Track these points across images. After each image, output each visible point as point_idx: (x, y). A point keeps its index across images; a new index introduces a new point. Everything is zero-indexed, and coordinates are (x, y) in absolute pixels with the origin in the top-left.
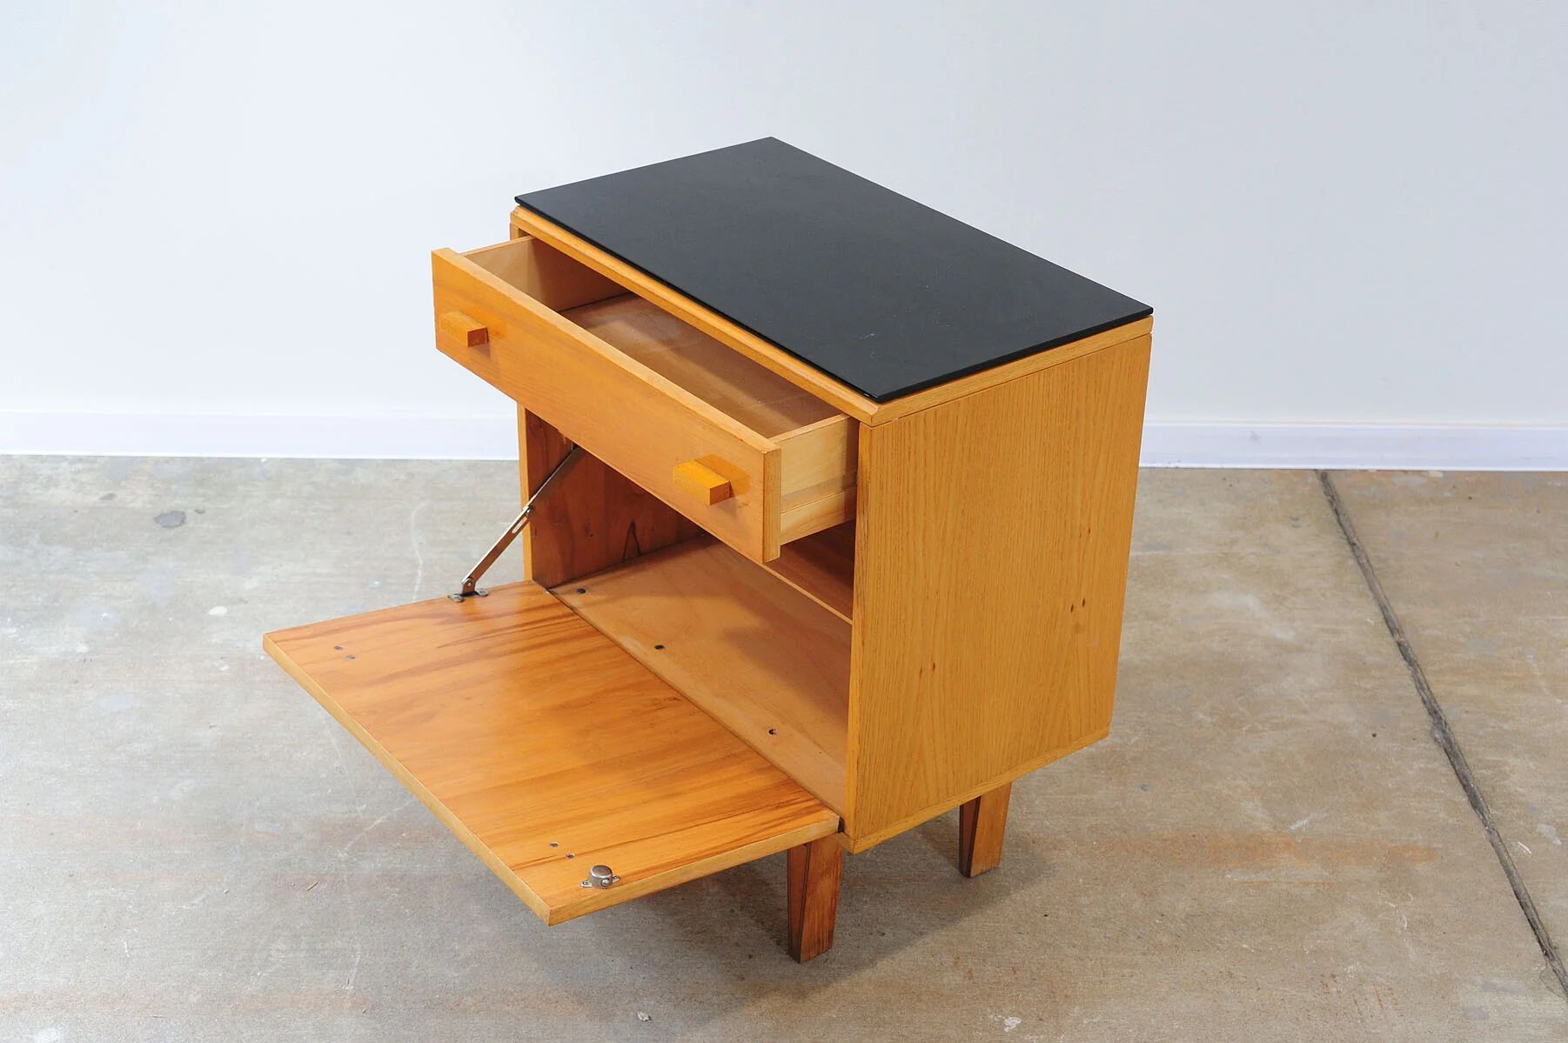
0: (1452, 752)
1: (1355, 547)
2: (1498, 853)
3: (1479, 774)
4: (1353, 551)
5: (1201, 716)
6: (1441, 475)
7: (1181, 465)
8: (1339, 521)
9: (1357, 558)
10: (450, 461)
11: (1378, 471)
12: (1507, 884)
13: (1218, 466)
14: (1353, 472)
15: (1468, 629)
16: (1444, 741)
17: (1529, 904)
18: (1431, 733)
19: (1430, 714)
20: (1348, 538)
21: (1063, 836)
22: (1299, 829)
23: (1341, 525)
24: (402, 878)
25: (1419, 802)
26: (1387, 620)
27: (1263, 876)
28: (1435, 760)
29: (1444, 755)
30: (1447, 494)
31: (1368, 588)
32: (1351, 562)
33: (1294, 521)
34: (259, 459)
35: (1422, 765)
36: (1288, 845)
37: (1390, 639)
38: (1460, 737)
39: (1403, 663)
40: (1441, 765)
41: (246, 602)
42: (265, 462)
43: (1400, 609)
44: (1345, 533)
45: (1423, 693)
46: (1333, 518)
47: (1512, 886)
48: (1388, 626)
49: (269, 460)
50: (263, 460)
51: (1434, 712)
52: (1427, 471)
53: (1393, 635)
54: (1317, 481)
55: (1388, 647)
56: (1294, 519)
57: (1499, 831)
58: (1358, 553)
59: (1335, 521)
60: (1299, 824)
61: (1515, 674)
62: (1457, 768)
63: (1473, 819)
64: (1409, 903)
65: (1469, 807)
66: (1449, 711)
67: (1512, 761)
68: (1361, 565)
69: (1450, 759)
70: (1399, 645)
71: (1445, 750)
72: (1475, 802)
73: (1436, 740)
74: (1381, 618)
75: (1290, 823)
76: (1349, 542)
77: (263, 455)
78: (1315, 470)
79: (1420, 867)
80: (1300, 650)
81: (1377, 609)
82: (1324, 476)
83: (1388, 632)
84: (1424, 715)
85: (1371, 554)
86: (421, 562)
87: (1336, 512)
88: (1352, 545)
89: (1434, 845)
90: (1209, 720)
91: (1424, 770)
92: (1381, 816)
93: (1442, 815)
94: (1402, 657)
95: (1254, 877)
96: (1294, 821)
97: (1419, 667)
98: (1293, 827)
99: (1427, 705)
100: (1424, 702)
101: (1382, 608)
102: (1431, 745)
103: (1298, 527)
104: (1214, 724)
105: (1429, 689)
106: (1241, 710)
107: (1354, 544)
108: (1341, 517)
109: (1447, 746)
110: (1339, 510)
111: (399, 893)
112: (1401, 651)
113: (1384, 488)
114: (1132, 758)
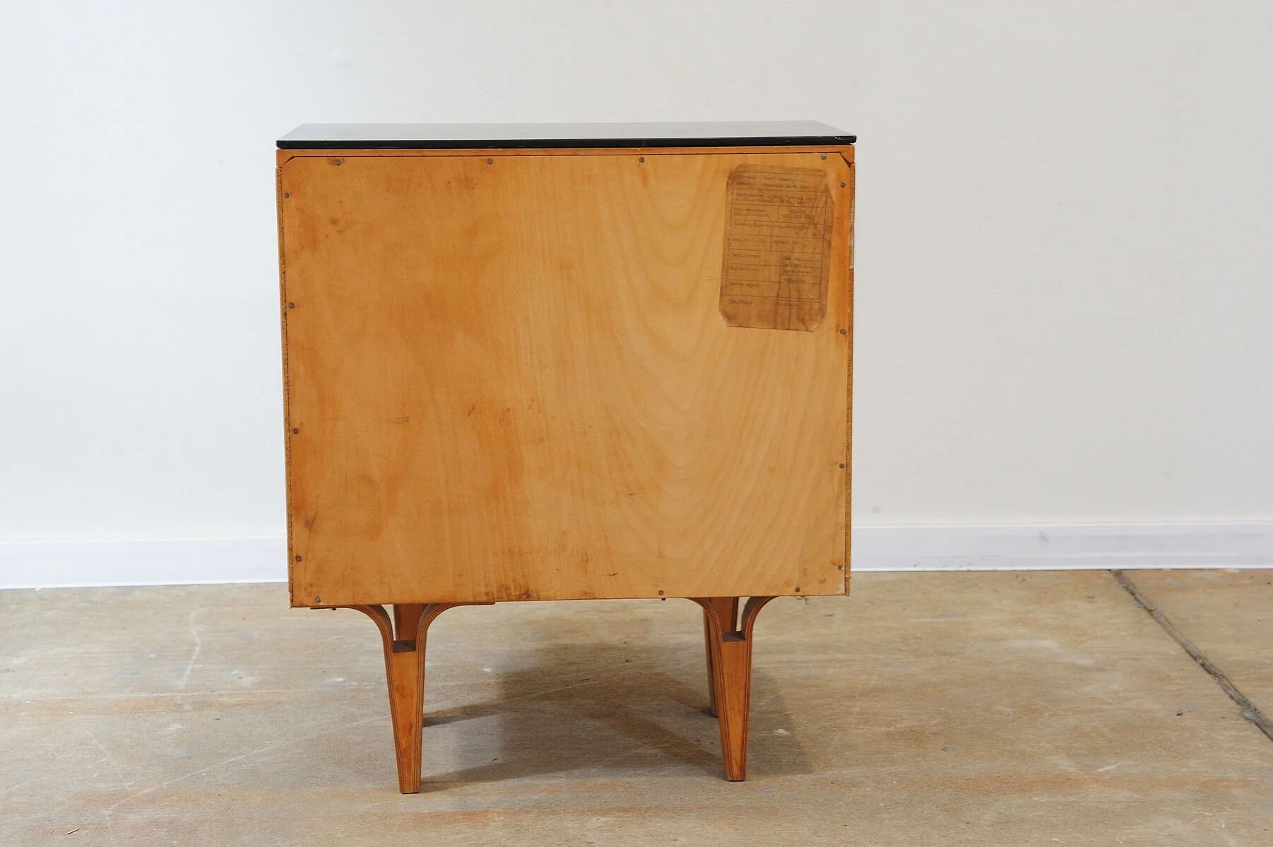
0: (1263, 725)
1: (1153, 613)
4: (1152, 615)
5: (1001, 708)
6: (1238, 571)
7: (972, 568)
8: (1136, 598)
9: (1156, 619)
10: (233, 584)
11: (1173, 569)
13: (1011, 569)
14: (1147, 570)
16: (1254, 718)
18: (1241, 714)
19: (1238, 704)
20: (1145, 608)
21: (862, 779)
22: (1108, 772)
23: (1139, 601)
24: (170, 823)
25: (1232, 754)
26: (1188, 652)
27: (1072, 798)
28: (1246, 730)
29: (1256, 728)
30: (1246, 582)
31: (1169, 635)
32: (1150, 620)
33: (1090, 599)
34: (34, 589)
35: (1233, 733)
36: (1097, 781)
37: (1193, 662)
39: (1208, 676)
40: (1254, 733)
41: (13, 671)
43: (1202, 646)
44: (1142, 604)
45: (1229, 692)
46: (1131, 598)
48: (1191, 655)
49: (43, 589)
50: (37, 590)
51: (1242, 702)
52: (1223, 569)
53: (1196, 661)
54: (1111, 576)
55: (1195, 668)
58: (1155, 615)
60: (1107, 768)
62: (1269, 734)
64: (1225, 813)
66: (1257, 701)
68: (1160, 623)
69: (1262, 729)
70: (1203, 665)
71: (1257, 724)
73: (1246, 719)
74: (1184, 651)
75: (1097, 767)
76: (1148, 610)
77: (38, 587)
78: (1109, 570)
79: (1235, 792)
80: (1101, 670)
81: (1179, 646)
82: (1118, 574)
83: (1191, 659)
84: (1232, 703)
85: (1168, 616)
86: (200, 642)
87: (1132, 593)
88: (1150, 611)
89: (1250, 779)
90: (1009, 710)
91: (1235, 736)
92: (1192, 763)
93: (1257, 762)
94: (1206, 672)
95: (1062, 799)
96: (1102, 767)
97: (1224, 677)
98: (1101, 770)
99: (1236, 699)
100: (1232, 698)
101: (1184, 646)
102: (1241, 721)
103: (1093, 602)
104: (1015, 712)
105: (1236, 690)
106: (1043, 704)
107: (1151, 611)
108: (1138, 596)
109: (1258, 721)
110: (1135, 591)
111: (166, 832)
112: (1206, 669)
113: (1180, 579)
114: (932, 734)
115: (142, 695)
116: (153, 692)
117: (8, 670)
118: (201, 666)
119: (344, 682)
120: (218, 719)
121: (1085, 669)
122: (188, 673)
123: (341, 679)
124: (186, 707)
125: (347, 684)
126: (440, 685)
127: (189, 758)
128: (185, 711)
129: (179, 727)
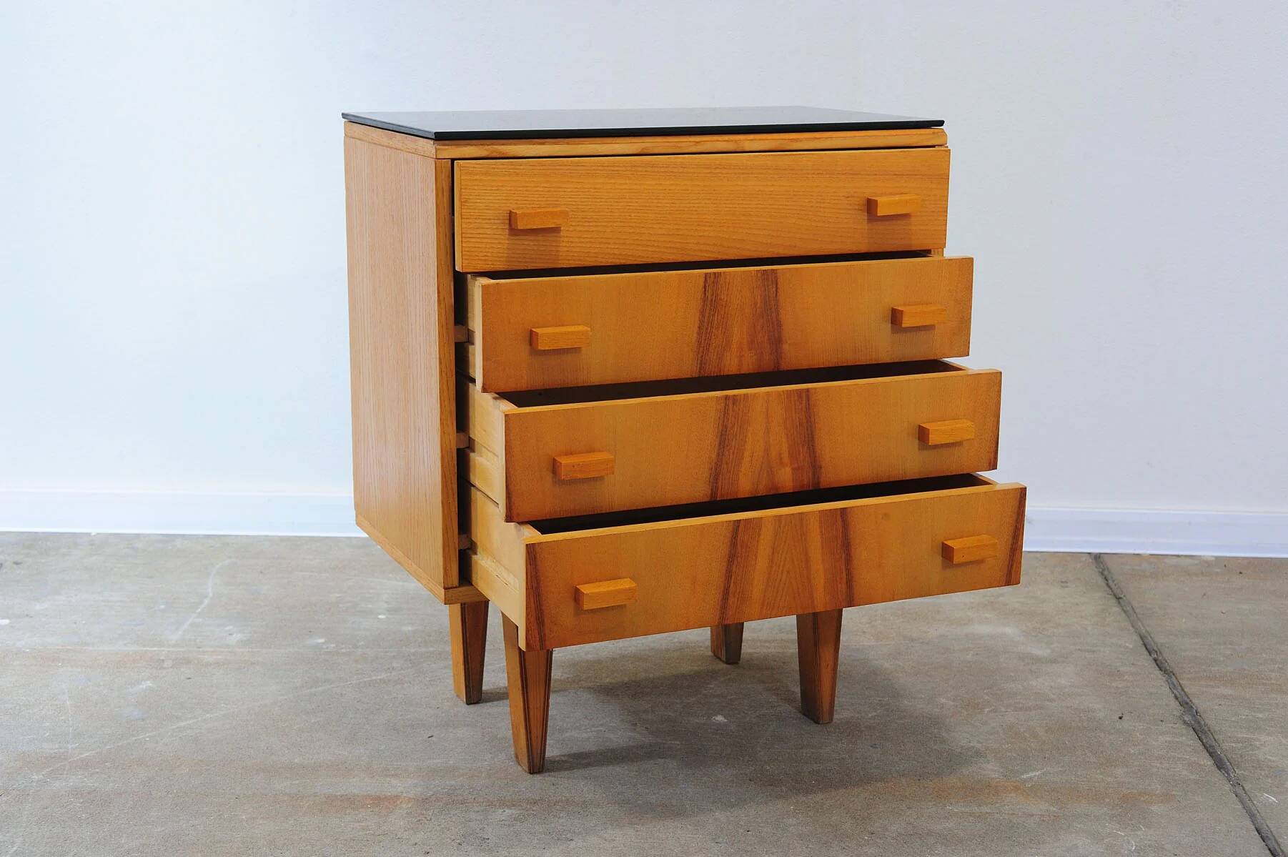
0: (1200, 730)
1: (1121, 600)
2: (1241, 801)
3: (1226, 746)
4: (1119, 603)
5: (944, 701)
6: (1213, 559)
8: (1107, 584)
9: (1122, 607)
10: (267, 536)
11: (1151, 555)
12: (1248, 823)
14: (1126, 554)
15: (1228, 652)
16: (1193, 722)
17: (1271, 837)
18: (1181, 717)
19: (1181, 705)
20: (1114, 595)
22: (1031, 778)
23: (1110, 587)
24: (89, 793)
25: (1161, 763)
26: (1145, 646)
27: (985, 809)
28: (1182, 735)
29: (1192, 732)
30: (1218, 570)
31: (1130, 625)
32: (1116, 609)
33: (1064, 583)
34: (90, 534)
35: (1168, 739)
36: (1016, 788)
37: (1149, 657)
38: (1210, 720)
39: (1158, 672)
40: (1189, 739)
41: (31, 617)
42: (94, 536)
43: (1160, 639)
44: (1112, 591)
45: (1175, 691)
46: (1101, 581)
47: (1254, 824)
48: (1147, 648)
49: (98, 534)
50: (93, 534)
51: (1186, 704)
52: (1199, 556)
53: (1150, 655)
54: (1090, 560)
55: (1145, 661)
56: (1062, 582)
57: (1244, 785)
58: (1122, 603)
59: (1105, 585)
60: (1031, 774)
61: (1273, 682)
62: (1204, 741)
63: (1218, 777)
64: (1139, 833)
65: (1214, 768)
66: (1200, 703)
67: (1263, 738)
68: (1125, 612)
69: (1198, 735)
70: (1155, 660)
71: (1194, 729)
72: (1220, 765)
73: (1185, 722)
74: (1140, 644)
75: (1022, 774)
76: (1116, 598)
77: (94, 531)
78: (1089, 553)
79: (1155, 808)
80: (1054, 661)
81: (1138, 638)
82: (1097, 558)
83: (1146, 653)
84: (1174, 704)
85: (1135, 604)
86: (211, 595)
87: (1106, 579)
88: (1118, 599)
89: (1174, 793)
90: (952, 703)
91: (1169, 742)
92: (1119, 772)
93: (1185, 772)
94: (1157, 668)
95: (976, 809)
96: (1027, 772)
97: (1174, 674)
98: (1025, 776)
99: (1179, 699)
100: (1176, 698)
101: (1142, 638)
102: (1179, 725)
103: (1067, 587)
104: (957, 706)
105: (1183, 690)
106: (986, 698)
107: (1121, 598)
108: (1110, 582)
109: (1196, 726)
110: (1109, 577)
111: (81, 803)
112: (1157, 665)
113: (1157, 566)
114: (866, 727)
115: (134, 648)
116: (144, 646)
117: (27, 615)
118: (201, 620)
119: (323, 643)
120: (189, 678)
121: (1038, 660)
122: (186, 626)
123: (321, 641)
124: (168, 663)
125: (324, 647)
126: (412, 650)
127: (143, 720)
128: (164, 668)
129: (151, 685)
